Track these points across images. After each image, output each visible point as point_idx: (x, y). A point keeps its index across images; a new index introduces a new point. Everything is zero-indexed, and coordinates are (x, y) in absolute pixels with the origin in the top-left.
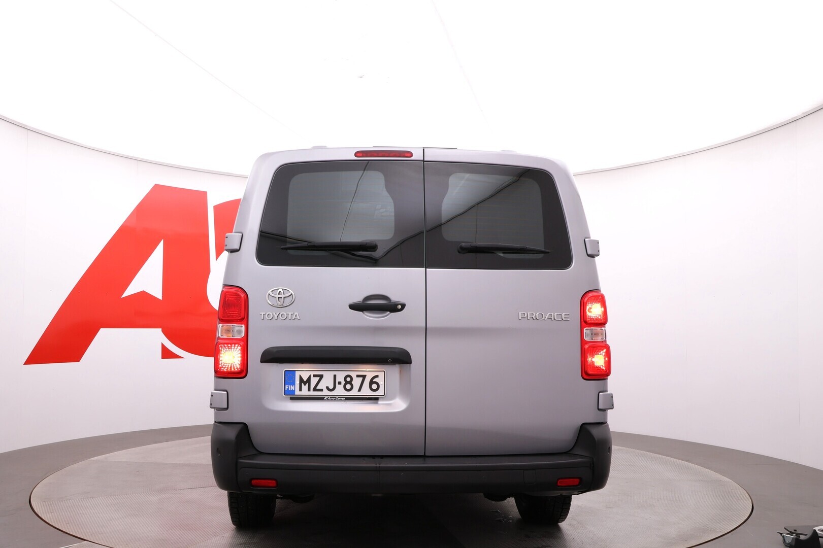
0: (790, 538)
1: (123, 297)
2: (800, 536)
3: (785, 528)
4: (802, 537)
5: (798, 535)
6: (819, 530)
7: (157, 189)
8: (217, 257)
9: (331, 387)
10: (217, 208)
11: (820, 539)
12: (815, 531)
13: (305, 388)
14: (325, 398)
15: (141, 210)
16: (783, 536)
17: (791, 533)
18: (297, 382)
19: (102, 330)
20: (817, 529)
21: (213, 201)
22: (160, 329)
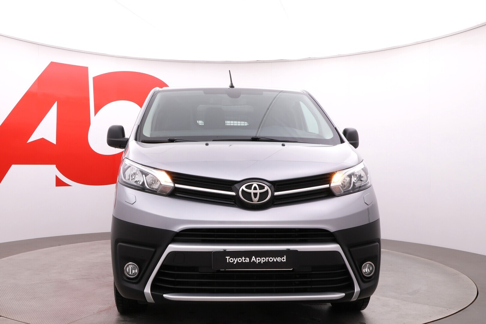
1: (28, 142)
8: (96, 113)
10: (95, 79)
15: (41, 80)
19: (13, 166)
21: (92, 74)
22: (55, 165)
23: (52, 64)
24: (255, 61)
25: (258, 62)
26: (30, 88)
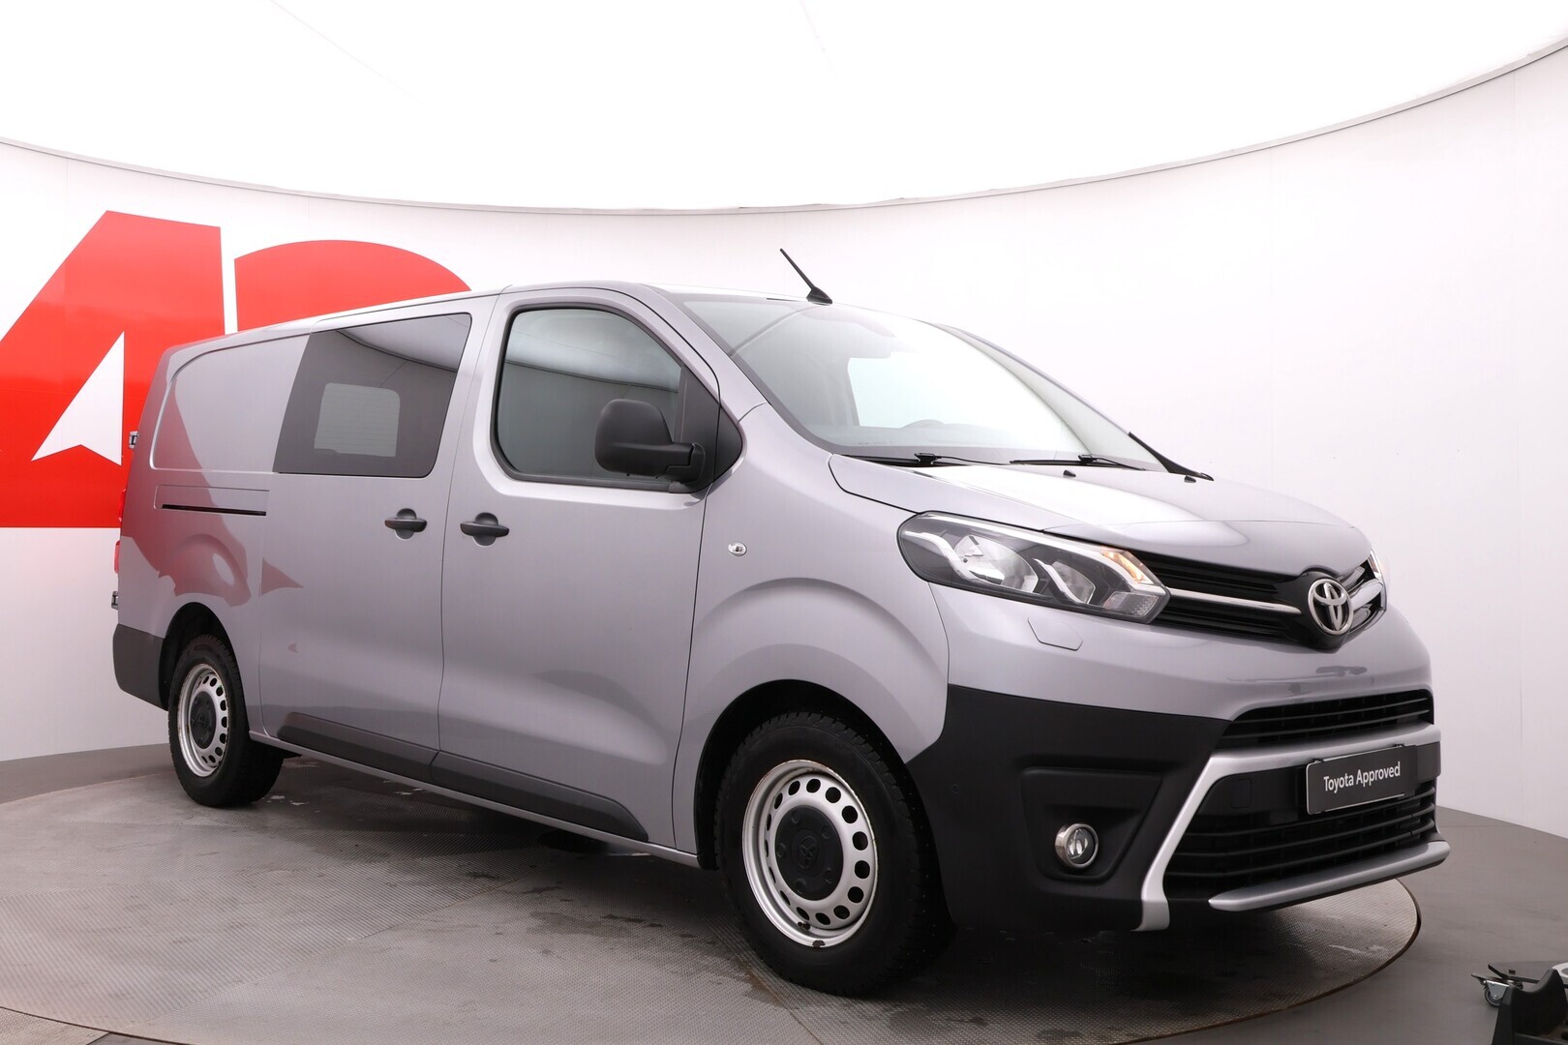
0: (1499, 988)
2: (1524, 983)
3: (1490, 967)
4: (1528, 987)
5: (1518, 981)
6: (1564, 971)
7: (111, 221)
10: (241, 264)
11: (1566, 990)
12: (1556, 972)
15: (75, 268)
16: (1486, 985)
17: (1503, 979)
20: (1559, 968)
21: (233, 249)
23: (110, 218)
24: (736, 209)
25: (742, 211)
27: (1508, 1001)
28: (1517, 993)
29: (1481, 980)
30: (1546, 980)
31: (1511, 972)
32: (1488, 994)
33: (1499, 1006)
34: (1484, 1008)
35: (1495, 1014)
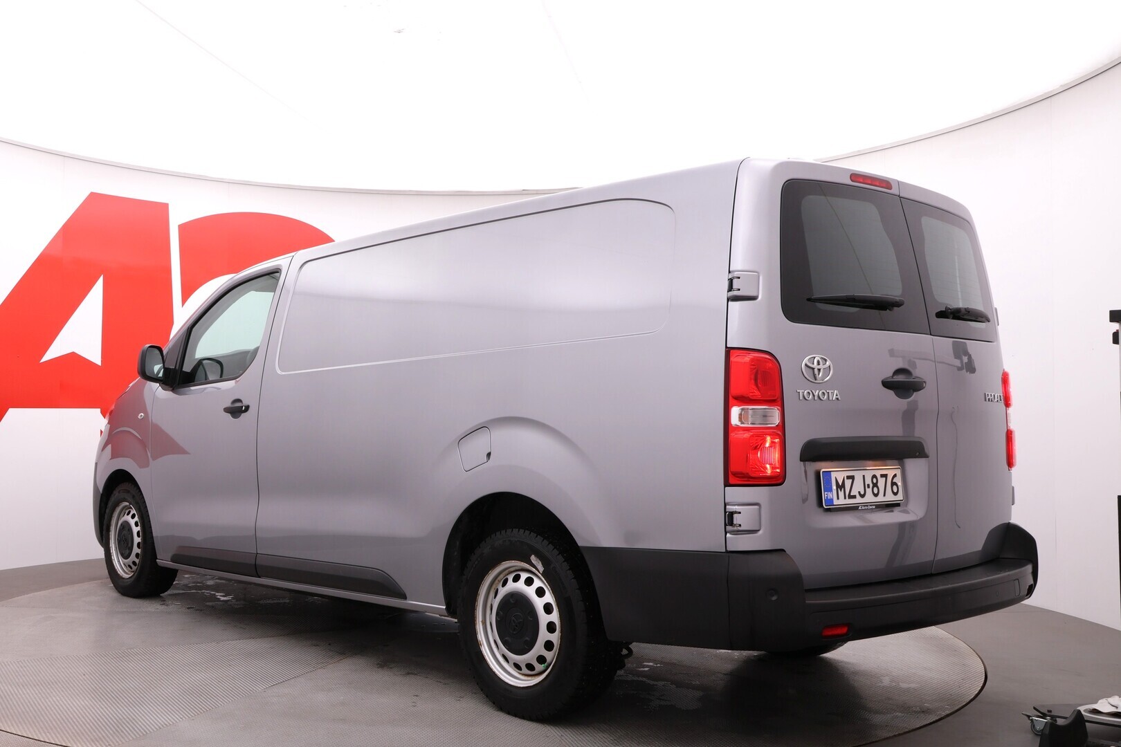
0: (1041, 722)
1: (42, 361)
2: (1057, 719)
3: (1035, 708)
4: (1060, 722)
5: (1054, 718)
6: (1085, 711)
7: (94, 199)
8: (184, 301)
9: (862, 493)
10: (183, 228)
11: (1087, 724)
12: (1079, 711)
13: (841, 494)
14: (860, 508)
15: (70, 231)
16: (1032, 720)
17: (1044, 716)
18: (834, 487)
20: (1082, 709)
21: (177, 218)
22: (99, 410)
23: (93, 197)
26: (47, 248)
27: (1047, 731)
28: (1053, 726)
29: (1029, 717)
30: (1073, 717)
31: (1049, 711)
32: (1033, 726)
33: (1041, 734)
34: (1030, 736)
35: (1038, 740)
